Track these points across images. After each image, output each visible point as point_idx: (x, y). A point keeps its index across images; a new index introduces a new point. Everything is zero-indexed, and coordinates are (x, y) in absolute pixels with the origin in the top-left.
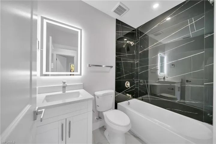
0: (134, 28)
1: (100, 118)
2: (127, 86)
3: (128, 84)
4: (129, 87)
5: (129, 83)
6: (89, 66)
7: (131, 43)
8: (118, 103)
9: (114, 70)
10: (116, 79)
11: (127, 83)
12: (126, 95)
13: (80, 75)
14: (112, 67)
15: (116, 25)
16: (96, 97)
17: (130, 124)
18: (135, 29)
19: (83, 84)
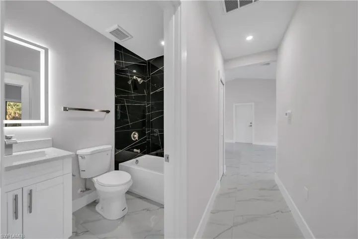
0: (143, 59)
1: (87, 189)
2: (134, 138)
3: (135, 136)
4: (137, 140)
5: (137, 134)
6: (65, 109)
7: (139, 80)
8: (120, 164)
9: (112, 116)
10: (116, 130)
11: (135, 134)
12: (133, 151)
13: (46, 123)
14: (108, 112)
15: (115, 51)
16: (80, 158)
17: (130, 181)
18: (146, 61)
19: (53, 140)
